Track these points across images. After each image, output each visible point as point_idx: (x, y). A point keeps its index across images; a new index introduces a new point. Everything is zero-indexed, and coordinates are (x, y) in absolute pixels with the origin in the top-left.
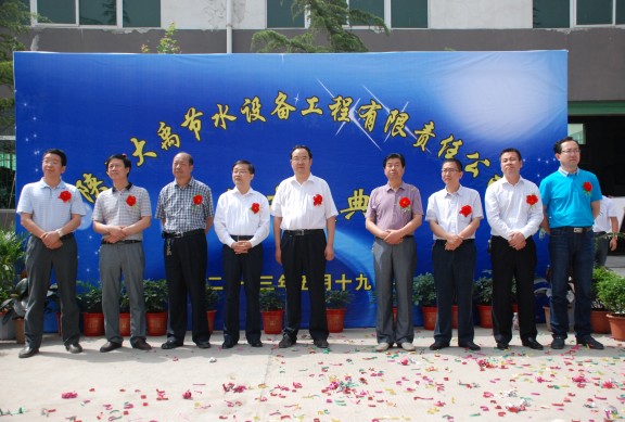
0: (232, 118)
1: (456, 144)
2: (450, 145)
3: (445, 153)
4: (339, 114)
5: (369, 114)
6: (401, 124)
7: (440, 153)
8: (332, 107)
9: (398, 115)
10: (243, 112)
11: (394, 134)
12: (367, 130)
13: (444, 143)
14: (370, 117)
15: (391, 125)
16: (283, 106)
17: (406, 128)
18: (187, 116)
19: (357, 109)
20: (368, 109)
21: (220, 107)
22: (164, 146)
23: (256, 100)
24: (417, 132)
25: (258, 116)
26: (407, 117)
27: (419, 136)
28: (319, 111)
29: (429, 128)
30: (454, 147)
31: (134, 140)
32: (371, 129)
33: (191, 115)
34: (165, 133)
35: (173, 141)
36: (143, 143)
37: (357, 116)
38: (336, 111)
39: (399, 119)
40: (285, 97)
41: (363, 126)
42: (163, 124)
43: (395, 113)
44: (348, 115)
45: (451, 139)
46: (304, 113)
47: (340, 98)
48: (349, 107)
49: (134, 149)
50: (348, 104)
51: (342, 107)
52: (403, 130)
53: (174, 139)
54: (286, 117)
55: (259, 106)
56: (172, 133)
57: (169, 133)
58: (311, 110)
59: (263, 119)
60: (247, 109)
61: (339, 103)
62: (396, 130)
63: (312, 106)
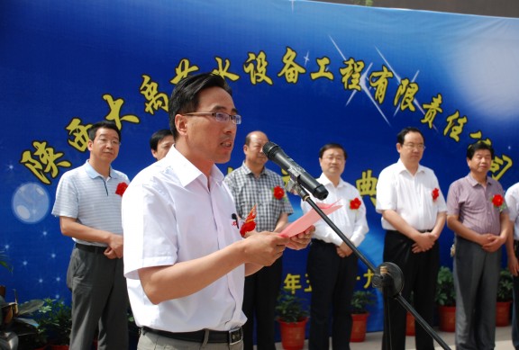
0: (234, 77)
1: (462, 121)
2: (456, 123)
3: (450, 131)
4: (350, 82)
5: (380, 82)
6: (411, 96)
7: (446, 131)
8: (343, 71)
9: (408, 86)
10: (247, 70)
11: (403, 108)
12: (377, 101)
13: (450, 119)
14: (381, 85)
15: (401, 97)
16: (291, 66)
17: (416, 102)
18: (178, 70)
19: (369, 75)
20: (379, 77)
21: (220, 61)
22: (149, 108)
23: (262, 55)
24: (425, 106)
25: (263, 77)
26: (417, 89)
27: (426, 110)
28: (330, 76)
29: (437, 101)
30: (459, 125)
31: (108, 98)
32: (381, 100)
33: (183, 69)
34: (150, 90)
35: (160, 103)
36: (120, 102)
37: (368, 85)
38: (347, 76)
39: (409, 90)
40: (294, 55)
41: (374, 96)
42: (147, 79)
43: (405, 82)
44: (359, 83)
45: (456, 115)
46: (314, 76)
47: (352, 61)
48: (361, 73)
49: (109, 110)
50: (359, 69)
51: (353, 72)
52: (412, 103)
53: (161, 99)
54: (295, 81)
55: (265, 64)
56: (159, 91)
57: (155, 92)
58: (321, 73)
59: (269, 81)
60: (251, 66)
61: (350, 68)
62: (405, 103)
63: (322, 68)
